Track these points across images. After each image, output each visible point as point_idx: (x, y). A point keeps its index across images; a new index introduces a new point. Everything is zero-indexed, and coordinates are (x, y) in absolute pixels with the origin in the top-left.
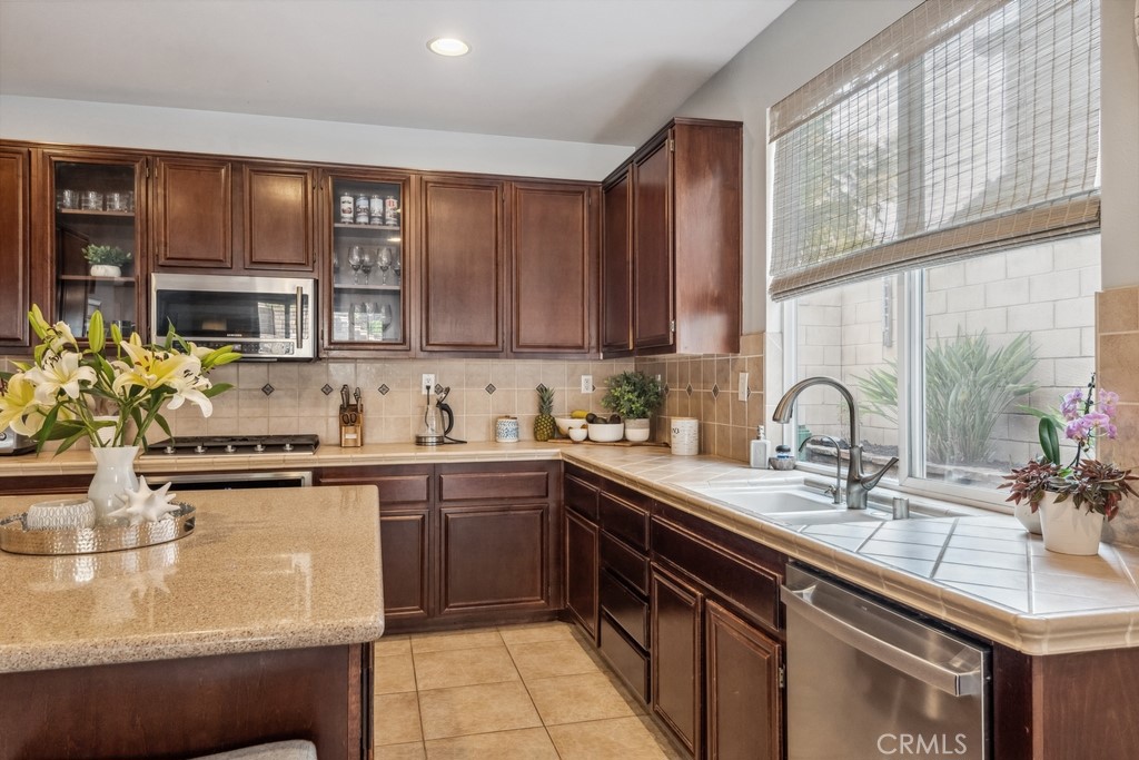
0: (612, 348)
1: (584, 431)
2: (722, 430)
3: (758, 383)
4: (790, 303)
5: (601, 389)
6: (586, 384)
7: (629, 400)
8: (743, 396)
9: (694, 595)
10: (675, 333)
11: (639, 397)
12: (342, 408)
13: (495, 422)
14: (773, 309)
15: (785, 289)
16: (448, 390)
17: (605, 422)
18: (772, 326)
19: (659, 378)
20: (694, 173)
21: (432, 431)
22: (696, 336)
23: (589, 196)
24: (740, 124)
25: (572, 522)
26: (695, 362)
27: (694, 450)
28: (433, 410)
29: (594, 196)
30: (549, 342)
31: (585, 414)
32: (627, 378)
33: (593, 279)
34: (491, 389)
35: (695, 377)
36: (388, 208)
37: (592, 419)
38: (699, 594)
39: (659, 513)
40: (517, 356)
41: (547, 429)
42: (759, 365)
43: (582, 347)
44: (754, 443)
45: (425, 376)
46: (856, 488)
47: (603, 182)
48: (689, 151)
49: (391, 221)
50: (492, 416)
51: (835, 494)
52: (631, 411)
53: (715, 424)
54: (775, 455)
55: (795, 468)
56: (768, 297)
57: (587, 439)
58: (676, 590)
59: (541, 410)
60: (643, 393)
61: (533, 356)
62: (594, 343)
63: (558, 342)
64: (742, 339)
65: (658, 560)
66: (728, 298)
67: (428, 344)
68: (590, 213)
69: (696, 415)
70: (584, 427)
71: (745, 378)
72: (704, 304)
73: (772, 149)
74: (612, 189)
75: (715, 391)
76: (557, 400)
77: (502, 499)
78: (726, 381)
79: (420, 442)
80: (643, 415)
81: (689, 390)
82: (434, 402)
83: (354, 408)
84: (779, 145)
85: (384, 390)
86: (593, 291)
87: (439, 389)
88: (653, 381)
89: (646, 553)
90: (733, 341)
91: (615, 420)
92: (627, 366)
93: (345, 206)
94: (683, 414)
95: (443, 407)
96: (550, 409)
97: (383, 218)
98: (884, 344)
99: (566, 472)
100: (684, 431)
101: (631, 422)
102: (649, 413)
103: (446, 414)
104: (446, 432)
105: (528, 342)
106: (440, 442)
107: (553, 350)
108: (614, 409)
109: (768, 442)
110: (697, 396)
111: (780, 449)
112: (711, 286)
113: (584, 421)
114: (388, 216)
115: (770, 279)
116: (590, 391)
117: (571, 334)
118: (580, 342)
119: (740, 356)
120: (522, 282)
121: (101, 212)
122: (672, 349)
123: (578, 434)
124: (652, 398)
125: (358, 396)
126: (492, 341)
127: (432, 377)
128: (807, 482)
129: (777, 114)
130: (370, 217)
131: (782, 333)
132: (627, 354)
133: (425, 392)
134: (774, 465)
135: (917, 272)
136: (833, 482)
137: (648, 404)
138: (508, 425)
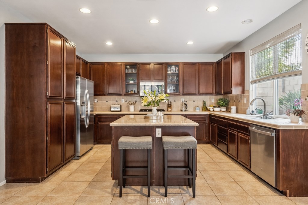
0: (218, 93)
1: (213, 109)
2: (241, 108)
3: (248, 99)
4: (254, 85)
5: (216, 101)
6: (213, 100)
7: (222, 103)
8: (245, 102)
9: (236, 132)
10: (232, 91)
11: (224, 102)
12: (168, 104)
13: (195, 107)
14: (251, 86)
15: (253, 82)
16: (186, 101)
17: (217, 107)
18: (251, 89)
19: (228, 99)
20: (235, 61)
21: (184, 109)
22: (236, 91)
23: (214, 64)
24: (245, 52)
25: (211, 125)
26: (236, 96)
27: (236, 112)
28: (184, 105)
29: (215, 64)
30: (206, 92)
31: (213, 106)
32: (221, 99)
33: (214, 80)
34: (194, 101)
35: (236, 99)
36: (176, 69)
37: (214, 107)
38: (237, 132)
39: (229, 121)
40: (200, 95)
41: (205, 108)
42: (248, 96)
43: (212, 93)
44: (247, 110)
45: (182, 99)
46: (265, 116)
47: (216, 62)
48: (234, 58)
49: (177, 71)
50: (194, 106)
51: (262, 117)
52: (222, 105)
53: (240, 107)
54: (251, 112)
55: (255, 114)
56: (250, 84)
57: (213, 110)
58: (233, 132)
59: (204, 105)
60: (225, 102)
61: (203, 95)
62: (214, 92)
63: (208, 92)
64: (245, 92)
65: (229, 128)
66: (242, 83)
67: (183, 93)
68: (214, 68)
69: (236, 106)
70: (212, 108)
71: (245, 99)
72: (237, 85)
73: (251, 57)
74: (218, 63)
75: (240, 101)
76: (207, 103)
77: (198, 121)
78: (242, 99)
79: (181, 111)
80: (225, 106)
81: (234, 101)
82: (184, 104)
83: (170, 105)
84: (252, 57)
85: (175, 101)
86: (214, 82)
87: (184, 101)
88: (227, 100)
89: (227, 128)
90: (243, 92)
91: (219, 107)
92: (221, 97)
93: (169, 69)
94: (233, 105)
95: (185, 104)
96: (205, 105)
97: (175, 71)
98: (283, 91)
99: (210, 116)
100: (233, 108)
101: (222, 107)
102: (226, 106)
103: (186, 106)
104: (186, 109)
105: (202, 92)
106: (185, 111)
107: (207, 94)
108: (219, 105)
109: (250, 110)
110: (236, 102)
111: (252, 111)
112: (239, 82)
113: (213, 107)
114: (176, 71)
115: (250, 81)
116: (213, 102)
117: (210, 91)
118: (212, 92)
119: (244, 94)
120: (201, 81)
121: (131, 73)
122: (231, 93)
123: (212, 110)
124: (227, 103)
125: (171, 102)
126: (195, 92)
127: (183, 99)
128: (257, 116)
129: (252, 51)
130: (173, 71)
131: (253, 90)
132: (222, 94)
133: (182, 102)
134: (251, 114)
135: (277, 80)
136: (261, 116)
137: (226, 104)
138: (197, 108)
